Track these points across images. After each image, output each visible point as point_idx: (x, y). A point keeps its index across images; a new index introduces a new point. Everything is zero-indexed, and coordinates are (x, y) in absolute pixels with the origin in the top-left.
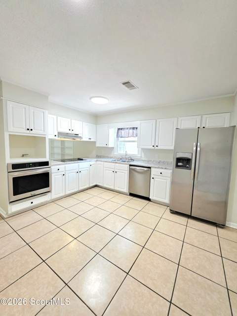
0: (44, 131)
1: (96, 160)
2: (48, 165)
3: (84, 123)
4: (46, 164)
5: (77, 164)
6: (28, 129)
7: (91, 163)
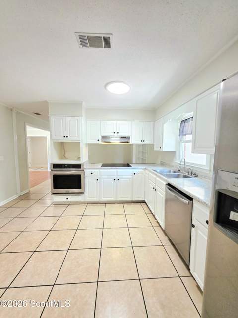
0: (78, 136)
1: (143, 168)
2: (81, 168)
3: (133, 122)
4: (79, 166)
5: (115, 170)
6: (65, 137)
7: (135, 171)
